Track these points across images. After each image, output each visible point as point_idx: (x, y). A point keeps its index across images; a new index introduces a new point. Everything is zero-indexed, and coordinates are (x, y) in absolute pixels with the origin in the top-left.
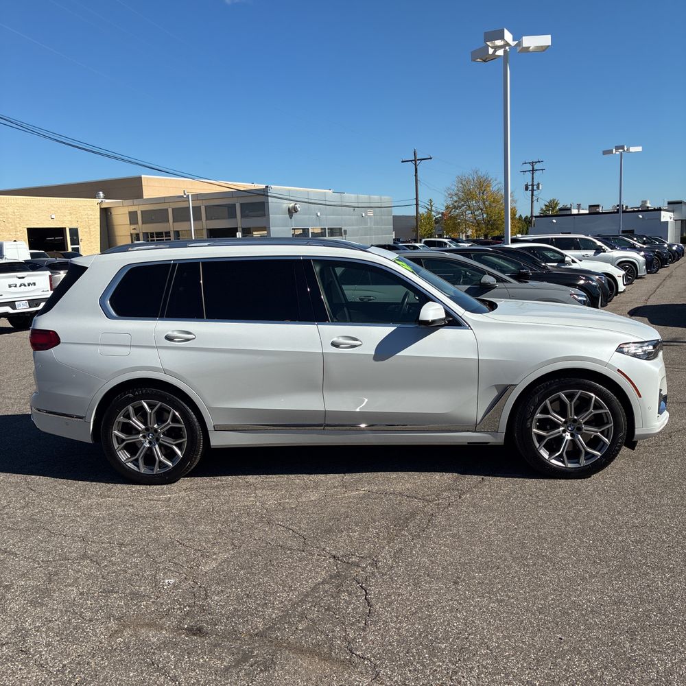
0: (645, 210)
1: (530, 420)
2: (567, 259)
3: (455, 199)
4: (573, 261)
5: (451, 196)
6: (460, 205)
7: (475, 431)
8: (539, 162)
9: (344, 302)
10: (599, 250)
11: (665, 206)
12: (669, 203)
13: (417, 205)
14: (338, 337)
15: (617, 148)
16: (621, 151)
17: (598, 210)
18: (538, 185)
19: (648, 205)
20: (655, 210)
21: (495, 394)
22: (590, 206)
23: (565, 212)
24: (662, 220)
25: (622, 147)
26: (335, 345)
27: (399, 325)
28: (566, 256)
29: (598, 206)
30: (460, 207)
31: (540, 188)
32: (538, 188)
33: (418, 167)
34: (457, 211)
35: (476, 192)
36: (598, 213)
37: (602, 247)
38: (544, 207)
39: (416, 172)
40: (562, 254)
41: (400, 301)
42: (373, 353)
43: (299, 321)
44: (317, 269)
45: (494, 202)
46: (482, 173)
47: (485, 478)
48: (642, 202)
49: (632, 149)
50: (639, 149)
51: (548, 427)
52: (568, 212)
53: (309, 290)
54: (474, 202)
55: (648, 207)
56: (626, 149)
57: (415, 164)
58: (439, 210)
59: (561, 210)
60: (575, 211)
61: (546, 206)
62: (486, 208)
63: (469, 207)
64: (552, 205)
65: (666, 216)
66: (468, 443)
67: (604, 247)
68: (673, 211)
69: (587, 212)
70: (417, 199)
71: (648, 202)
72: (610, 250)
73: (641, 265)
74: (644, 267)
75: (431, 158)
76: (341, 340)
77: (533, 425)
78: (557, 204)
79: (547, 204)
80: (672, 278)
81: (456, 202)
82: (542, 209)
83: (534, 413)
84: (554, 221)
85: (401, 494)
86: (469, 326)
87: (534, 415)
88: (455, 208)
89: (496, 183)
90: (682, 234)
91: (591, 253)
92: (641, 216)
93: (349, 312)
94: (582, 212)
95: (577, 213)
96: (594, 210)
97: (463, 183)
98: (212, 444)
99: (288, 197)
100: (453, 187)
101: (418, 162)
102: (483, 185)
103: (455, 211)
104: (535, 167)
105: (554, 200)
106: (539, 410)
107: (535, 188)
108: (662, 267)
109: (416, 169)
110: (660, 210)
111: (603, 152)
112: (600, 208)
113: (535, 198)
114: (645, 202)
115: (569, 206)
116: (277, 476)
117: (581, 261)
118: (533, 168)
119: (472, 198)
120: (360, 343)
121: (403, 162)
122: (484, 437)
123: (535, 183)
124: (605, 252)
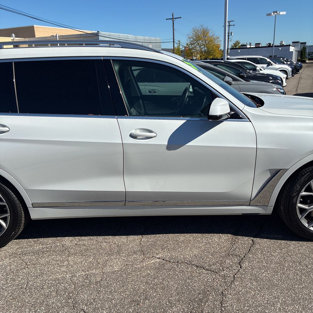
0: (282, 46)
1: (296, 197)
2: (257, 68)
3: (192, 40)
4: (261, 70)
5: (189, 38)
6: (194, 43)
7: (249, 205)
8: (232, 21)
9: (139, 95)
10: (269, 64)
11: (291, 44)
12: (293, 43)
13: (174, 42)
14: (136, 129)
15: (274, 12)
16: (276, 14)
17: (259, 46)
18: (231, 33)
19: (283, 43)
20: (287, 46)
21: (269, 176)
22: (256, 44)
23: (243, 47)
24: (290, 51)
25: (276, 12)
26: (133, 136)
27: (188, 118)
28: (257, 67)
29: (259, 44)
30: (194, 44)
31: (232, 35)
32: (231, 35)
33: (174, 22)
34: (193, 46)
35: (202, 37)
36: (260, 47)
37: (271, 62)
38: (233, 45)
39: (173, 25)
40: (255, 66)
41: (181, 94)
42: (167, 144)
43: (101, 114)
44: (116, 68)
45: (210, 41)
46: (205, 26)
47: (255, 239)
48: (281, 42)
49: (281, 13)
50: (284, 13)
51: (309, 201)
52: (245, 47)
53: (109, 87)
54: (201, 41)
55: (283, 44)
56: (278, 13)
57: (173, 21)
58: (184, 45)
59: (242, 45)
60: (248, 46)
61: (234, 44)
62: (207, 44)
63: (198, 44)
64: (237, 43)
65: (292, 49)
66: (242, 214)
67: (272, 63)
68: (294, 47)
69: (254, 47)
70: (174, 39)
71: (284, 42)
72: (274, 64)
73: (290, 72)
74: (291, 73)
75: (181, 18)
76: (138, 132)
77: (298, 201)
78: (239, 43)
79: (235, 43)
80: (303, 79)
81: (192, 41)
82: (232, 46)
83: (300, 191)
84: (239, 51)
85: (190, 263)
86: (249, 119)
87: (300, 193)
88: (192, 44)
89: (211, 31)
90: (298, 58)
91: (265, 66)
92: (280, 49)
93: (143, 104)
94: (252, 47)
95: (249, 47)
96: (258, 46)
97: (196, 32)
98: (32, 218)
99: (109, 37)
100: (191, 34)
101: (174, 19)
102: (205, 32)
103: (191, 46)
104: (230, 24)
105: (238, 41)
106: (304, 189)
107: (230, 35)
108: (296, 73)
109: (173, 23)
110: (289, 45)
111: (267, 14)
112: (261, 45)
113: (229, 40)
114: (282, 42)
115: (245, 44)
116: (88, 238)
117: (264, 69)
118: (229, 24)
119: (200, 40)
120: (155, 135)
121: (167, 19)
122: (256, 209)
123: (230, 32)
124: (272, 65)
